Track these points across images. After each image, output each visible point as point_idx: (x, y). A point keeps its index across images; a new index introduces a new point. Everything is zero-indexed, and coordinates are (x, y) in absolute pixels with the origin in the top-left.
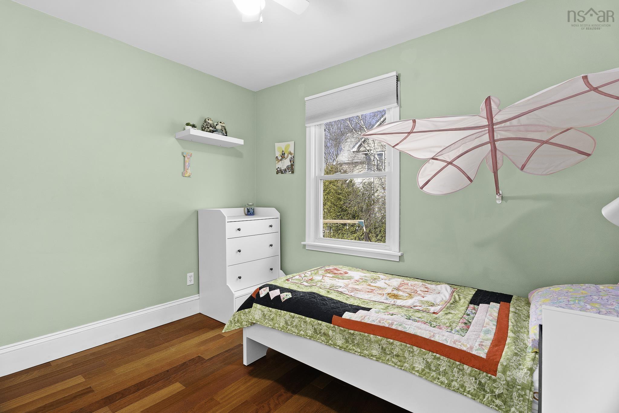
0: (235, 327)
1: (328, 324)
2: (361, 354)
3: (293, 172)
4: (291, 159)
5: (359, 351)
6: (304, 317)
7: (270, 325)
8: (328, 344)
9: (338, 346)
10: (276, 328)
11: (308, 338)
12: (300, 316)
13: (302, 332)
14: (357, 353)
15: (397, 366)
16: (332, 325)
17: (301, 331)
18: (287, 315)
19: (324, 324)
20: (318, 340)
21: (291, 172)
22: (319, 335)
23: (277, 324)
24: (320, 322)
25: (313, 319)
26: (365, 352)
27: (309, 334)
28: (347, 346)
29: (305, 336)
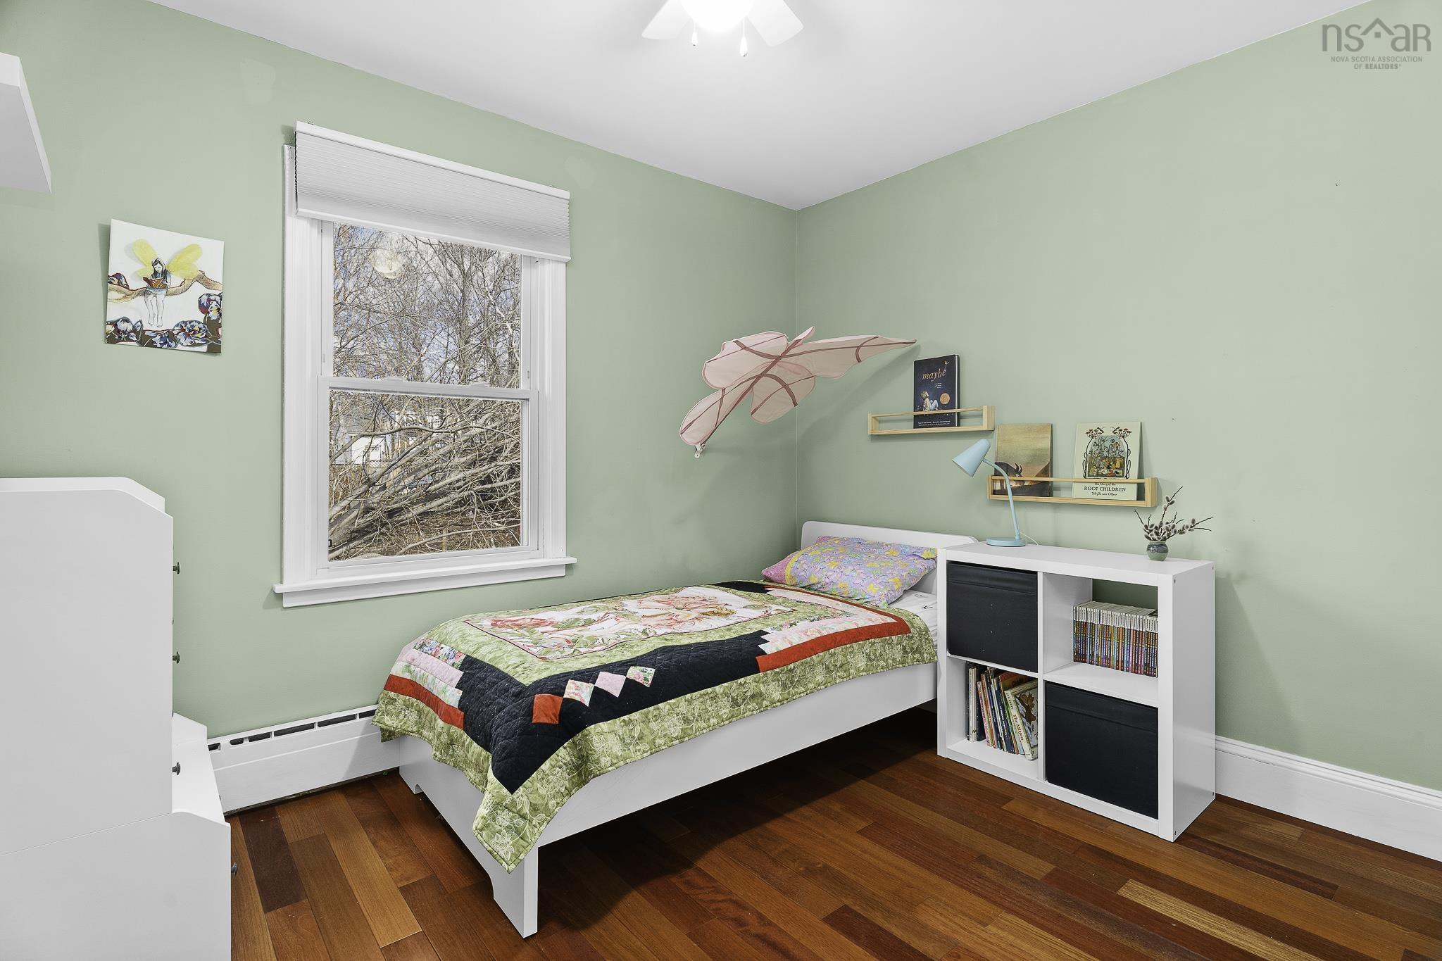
0: (536, 830)
1: (755, 676)
2: (809, 693)
3: (214, 349)
4: (209, 300)
5: (803, 690)
6: (709, 690)
7: (644, 752)
8: (762, 709)
9: (778, 701)
10: (663, 747)
11: (727, 722)
12: (702, 692)
13: (713, 721)
14: (802, 695)
15: (845, 679)
16: (761, 674)
17: (709, 719)
18: (681, 704)
19: (749, 679)
20: (746, 715)
21: (204, 348)
22: (742, 706)
23: (659, 738)
24: (742, 680)
25: (726, 684)
26: (811, 685)
27: (725, 717)
28: (789, 693)
29: (720, 725)
